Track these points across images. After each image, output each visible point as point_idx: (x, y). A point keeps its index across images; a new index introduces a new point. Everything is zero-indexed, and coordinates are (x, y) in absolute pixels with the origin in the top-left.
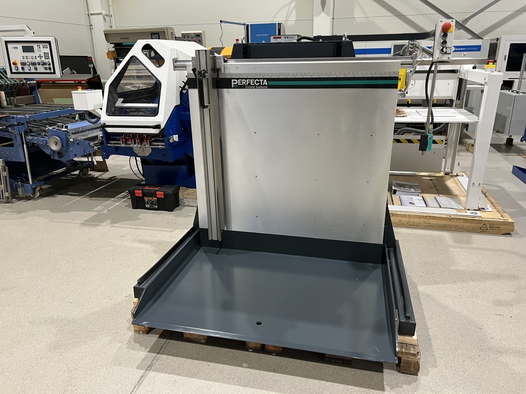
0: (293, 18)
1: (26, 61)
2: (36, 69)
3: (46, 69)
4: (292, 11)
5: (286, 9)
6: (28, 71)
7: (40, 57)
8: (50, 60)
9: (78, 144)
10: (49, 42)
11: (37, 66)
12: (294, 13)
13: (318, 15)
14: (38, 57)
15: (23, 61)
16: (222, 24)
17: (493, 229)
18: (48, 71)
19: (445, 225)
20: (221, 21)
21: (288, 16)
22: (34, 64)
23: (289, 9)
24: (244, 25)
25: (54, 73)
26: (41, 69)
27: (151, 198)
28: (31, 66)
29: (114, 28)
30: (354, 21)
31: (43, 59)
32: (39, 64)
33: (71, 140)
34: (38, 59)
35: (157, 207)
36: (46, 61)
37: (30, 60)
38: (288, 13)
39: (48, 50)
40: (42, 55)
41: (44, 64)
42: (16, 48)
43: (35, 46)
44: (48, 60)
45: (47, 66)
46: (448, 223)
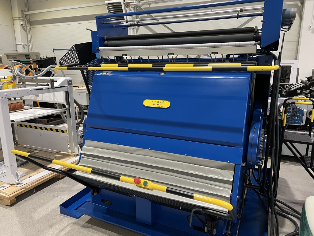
20: (53, 49)
29: (31, 51)
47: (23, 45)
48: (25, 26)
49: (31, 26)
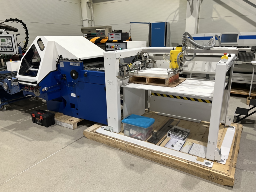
0: (177, 19)
1: (3, 46)
2: (6, 49)
3: (10, 49)
4: (177, 15)
5: (174, 14)
6: (4, 51)
7: (8, 44)
8: (12, 45)
9: (15, 87)
10: (11, 37)
11: (7, 48)
12: (178, 17)
13: (189, 17)
14: (7, 44)
15: (1, 46)
16: (131, 24)
17: (217, 180)
18: (11, 51)
19: (184, 168)
20: (130, 22)
21: (174, 18)
22: (5, 47)
23: (175, 14)
24: (148, 23)
25: (13, 51)
26: (8, 50)
27: (38, 119)
28: (4, 48)
29: (93, 26)
30: (212, 20)
31: (9, 45)
32: (7, 47)
33: (12, 85)
34: (7, 45)
35: (41, 124)
36: (10, 46)
37: (4, 45)
38: (174, 16)
39: (10, 41)
40: (9, 43)
41: (9, 47)
43: (6, 39)
44: (11, 45)
45: (11, 48)
46: (187, 168)
47: (88, 21)
48: (90, 4)
49: (94, 4)
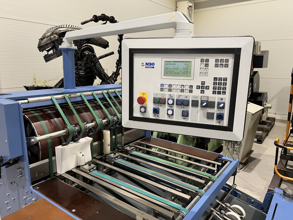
2: (185, 114)
7: (203, 87)
10: (236, 52)
14: (198, 87)
15: (160, 94)
18: (215, 122)
22: (183, 103)
25: (230, 128)
26: (196, 115)
31: (209, 93)
32: (195, 104)
34: (197, 92)
36: (216, 98)
40: (210, 83)
41: (210, 104)
42: (151, 65)
43: (196, 61)
44: (221, 96)
45: (215, 111)
